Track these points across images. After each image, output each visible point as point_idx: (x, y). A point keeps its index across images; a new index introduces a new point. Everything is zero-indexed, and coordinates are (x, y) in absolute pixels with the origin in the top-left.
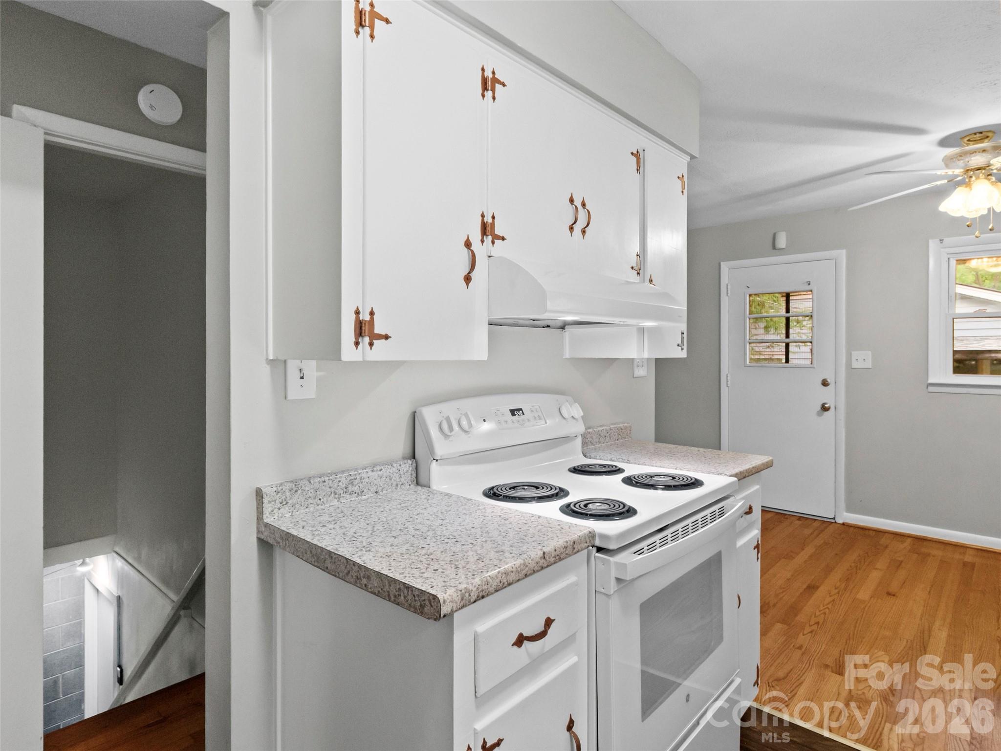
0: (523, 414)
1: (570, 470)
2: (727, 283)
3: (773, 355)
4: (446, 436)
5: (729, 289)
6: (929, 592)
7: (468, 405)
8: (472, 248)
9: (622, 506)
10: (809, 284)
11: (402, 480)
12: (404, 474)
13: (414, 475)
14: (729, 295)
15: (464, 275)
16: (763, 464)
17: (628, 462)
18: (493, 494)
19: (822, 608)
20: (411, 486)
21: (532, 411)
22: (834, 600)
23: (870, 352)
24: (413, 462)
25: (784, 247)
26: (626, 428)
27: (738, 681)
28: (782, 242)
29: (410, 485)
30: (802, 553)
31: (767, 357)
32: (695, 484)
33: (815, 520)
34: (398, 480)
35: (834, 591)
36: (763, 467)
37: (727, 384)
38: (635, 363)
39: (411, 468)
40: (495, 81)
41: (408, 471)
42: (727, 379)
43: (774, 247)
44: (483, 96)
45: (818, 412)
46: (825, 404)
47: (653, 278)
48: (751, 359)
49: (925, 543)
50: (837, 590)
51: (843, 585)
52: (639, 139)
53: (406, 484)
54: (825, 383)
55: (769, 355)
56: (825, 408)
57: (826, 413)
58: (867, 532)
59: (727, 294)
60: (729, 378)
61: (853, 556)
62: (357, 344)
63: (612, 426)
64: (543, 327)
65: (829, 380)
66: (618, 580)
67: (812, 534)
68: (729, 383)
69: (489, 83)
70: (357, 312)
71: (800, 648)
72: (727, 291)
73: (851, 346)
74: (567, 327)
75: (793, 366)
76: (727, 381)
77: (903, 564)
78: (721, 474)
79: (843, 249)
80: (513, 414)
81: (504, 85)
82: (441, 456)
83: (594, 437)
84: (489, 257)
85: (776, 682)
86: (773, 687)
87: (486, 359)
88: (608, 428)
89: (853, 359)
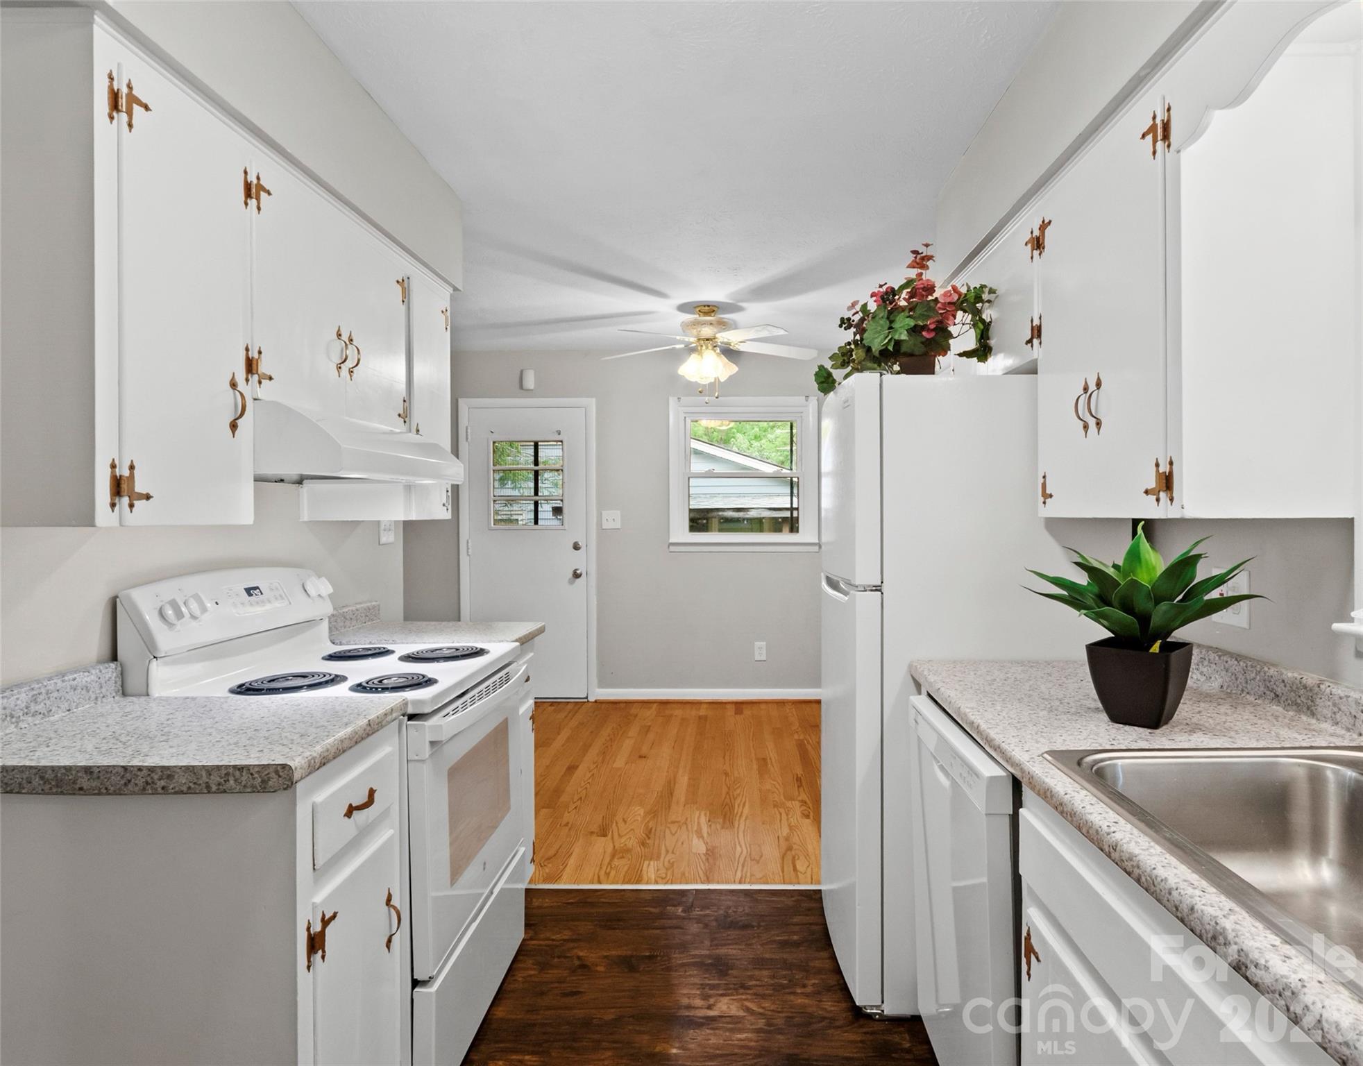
0: (262, 594)
1: (324, 658)
2: (467, 425)
3: (511, 515)
4: (170, 625)
5: (469, 434)
6: (673, 747)
7: (192, 584)
8: (238, 389)
9: (421, 677)
10: (559, 434)
11: (104, 690)
12: (106, 683)
13: (119, 683)
14: (469, 440)
15: (229, 422)
16: (537, 630)
17: (394, 642)
18: (245, 689)
19: (583, 784)
20: (116, 698)
21: (272, 589)
22: (593, 775)
23: (619, 512)
24: (117, 665)
25: (532, 387)
26: (374, 607)
27: (522, 850)
28: (530, 382)
29: (114, 697)
30: (559, 737)
31: (505, 517)
32: (479, 653)
33: (568, 702)
34: (98, 692)
35: (593, 767)
36: (536, 632)
37: (468, 552)
38: (382, 527)
39: (114, 674)
40: (260, 188)
41: (111, 678)
42: (468, 546)
43: (521, 387)
44: (246, 204)
45: (570, 579)
46: (577, 570)
47: (420, 428)
48: (495, 520)
49: (669, 706)
50: (595, 766)
51: (601, 759)
52: (406, 266)
53: (109, 695)
54: (576, 547)
55: (506, 515)
56: (576, 575)
57: (578, 580)
58: (618, 706)
59: (467, 439)
60: (470, 544)
61: (606, 732)
62: (113, 505)
63: (358, 606)
64: (276, 482)
65: (580, 544)
66: (433, 743)
67: (566, 717)
68: (470, 550)
69: (254, 190)
70: (113, 466)
71: (567, 824)
72: (467, 435)
73: (602, 505)
74: (305, 481)
75: (543, 527)
76: (468, 549)
77: (651, 728)
78: (502, 641)
79: (592, 397)
80: (250, 595)
81: (269, 193)
82: (166, 653)
83: (339, 620)
84: (255, 399)
85: (546, 861)
86: (545, 866)
87: (252, 523)
88: (354, 608)
89: (604, 521)
